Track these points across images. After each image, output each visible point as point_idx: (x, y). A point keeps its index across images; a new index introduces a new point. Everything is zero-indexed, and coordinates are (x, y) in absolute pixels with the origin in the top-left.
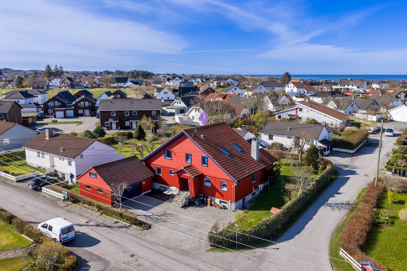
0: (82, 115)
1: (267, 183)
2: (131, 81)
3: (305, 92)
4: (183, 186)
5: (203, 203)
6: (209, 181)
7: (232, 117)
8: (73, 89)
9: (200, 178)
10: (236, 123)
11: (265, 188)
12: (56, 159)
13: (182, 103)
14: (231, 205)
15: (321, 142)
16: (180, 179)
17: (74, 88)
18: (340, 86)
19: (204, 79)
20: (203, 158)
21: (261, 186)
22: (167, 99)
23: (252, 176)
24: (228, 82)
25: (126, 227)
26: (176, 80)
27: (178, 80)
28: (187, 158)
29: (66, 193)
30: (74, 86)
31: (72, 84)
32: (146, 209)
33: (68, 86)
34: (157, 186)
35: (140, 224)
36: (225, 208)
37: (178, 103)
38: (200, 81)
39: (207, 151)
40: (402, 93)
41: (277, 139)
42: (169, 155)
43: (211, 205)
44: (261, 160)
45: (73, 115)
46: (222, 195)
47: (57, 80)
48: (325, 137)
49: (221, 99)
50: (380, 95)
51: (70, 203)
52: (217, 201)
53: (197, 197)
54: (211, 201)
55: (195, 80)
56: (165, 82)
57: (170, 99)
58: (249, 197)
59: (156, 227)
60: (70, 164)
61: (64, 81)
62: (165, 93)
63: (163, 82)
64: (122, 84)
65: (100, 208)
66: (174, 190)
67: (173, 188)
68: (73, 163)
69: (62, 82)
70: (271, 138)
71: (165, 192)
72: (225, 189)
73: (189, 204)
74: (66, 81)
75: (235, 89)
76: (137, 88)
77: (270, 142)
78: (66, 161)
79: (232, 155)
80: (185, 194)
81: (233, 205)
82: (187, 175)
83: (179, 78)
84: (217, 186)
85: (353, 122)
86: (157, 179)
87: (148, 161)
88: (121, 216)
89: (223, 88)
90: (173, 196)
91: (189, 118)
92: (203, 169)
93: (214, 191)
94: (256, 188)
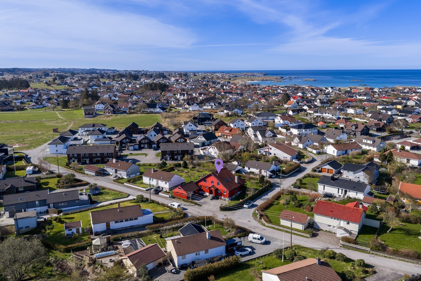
0: (143, 148)
1: (242, 191)
2: (160, 108)
3: (288, 123)
4: (211, 192)
5: (218, 199)
6: (220, 191)
7: (234, 151)
8: (115, 115)
9: (217, 190)
10: (235, 156)
11: (241, 193)
12: (159, 182)
13: (203, 138)
14: (227, 199)
15: (270, 172)
16: (210, 190)
17: (116, 113)
18: (320, 114)
19: (216, 103)
20: (218, 183)
21: (239, 193)
22: (191, 130)
23: (235, 189)
24: (235, 112)
25: (194, 205)
26: (195, 106)
27: (196, 106)
28: (212, 183)
29: (171, 195)
30: (116, 111)
31: (114, 110)
32: (199, 200)
33: (111, 112)
34: (201, 192)
35: (198, 205)
36: (225, 200)
37: (200, 138)
38: (213, 105)
39: (219, 180)
40: (354, 126)
41: (252, 170)
42: (205, 181)
43: (221, 199)
44: (239, 183)
45: (138, 148)
46: (224, 196)
47: (99, 105)
48: (274, 169)
49: (228, 132)
50: (334, 130)
51: (172, 198)
52: (223, 198)
53: (216, 196)
54: (220, 198)
55: (209, 104)
56: (185, 105)
57: (193, 130)
58: (234, 196)
59: (203, 205)
60: (166, 183)
61: (108, 108)
62: (190, 126)
63: (183, 106)
64: (152, 110)
65: (183, 200)
66: (207, 194)
67: (207, 193)
68: (168, 183)
69: (106, 109)
70: (249, 169)
71: (204, 195)
72: (225, 194)
73: (213, 198)
74: (109, 108)
75: (239, 121)
76: (166, 116)
77: (249, 171)
78: (164, 183)
79: (228, 182)
80: (212, 195)
81: (228, 199)
82: (212, 189)
83: (196, 105)
84: (223, 193)
85: (302, 154)
86: (201, 190)
87: (197, 183)
88: (192, 202)
89: (231, 117)
90: (207, 196)
91: (209, 152)
92: (218, 187)
93: (221, 194)
94: (237, 193)
